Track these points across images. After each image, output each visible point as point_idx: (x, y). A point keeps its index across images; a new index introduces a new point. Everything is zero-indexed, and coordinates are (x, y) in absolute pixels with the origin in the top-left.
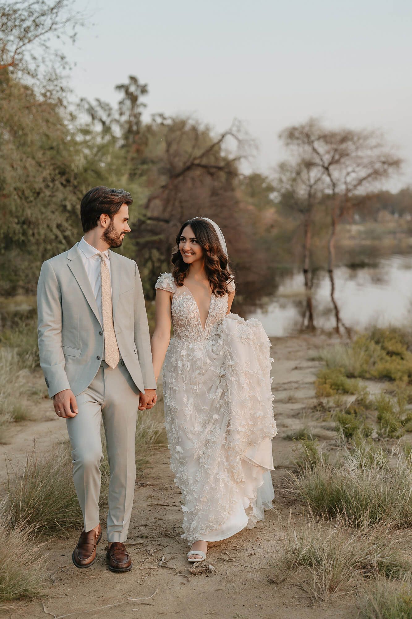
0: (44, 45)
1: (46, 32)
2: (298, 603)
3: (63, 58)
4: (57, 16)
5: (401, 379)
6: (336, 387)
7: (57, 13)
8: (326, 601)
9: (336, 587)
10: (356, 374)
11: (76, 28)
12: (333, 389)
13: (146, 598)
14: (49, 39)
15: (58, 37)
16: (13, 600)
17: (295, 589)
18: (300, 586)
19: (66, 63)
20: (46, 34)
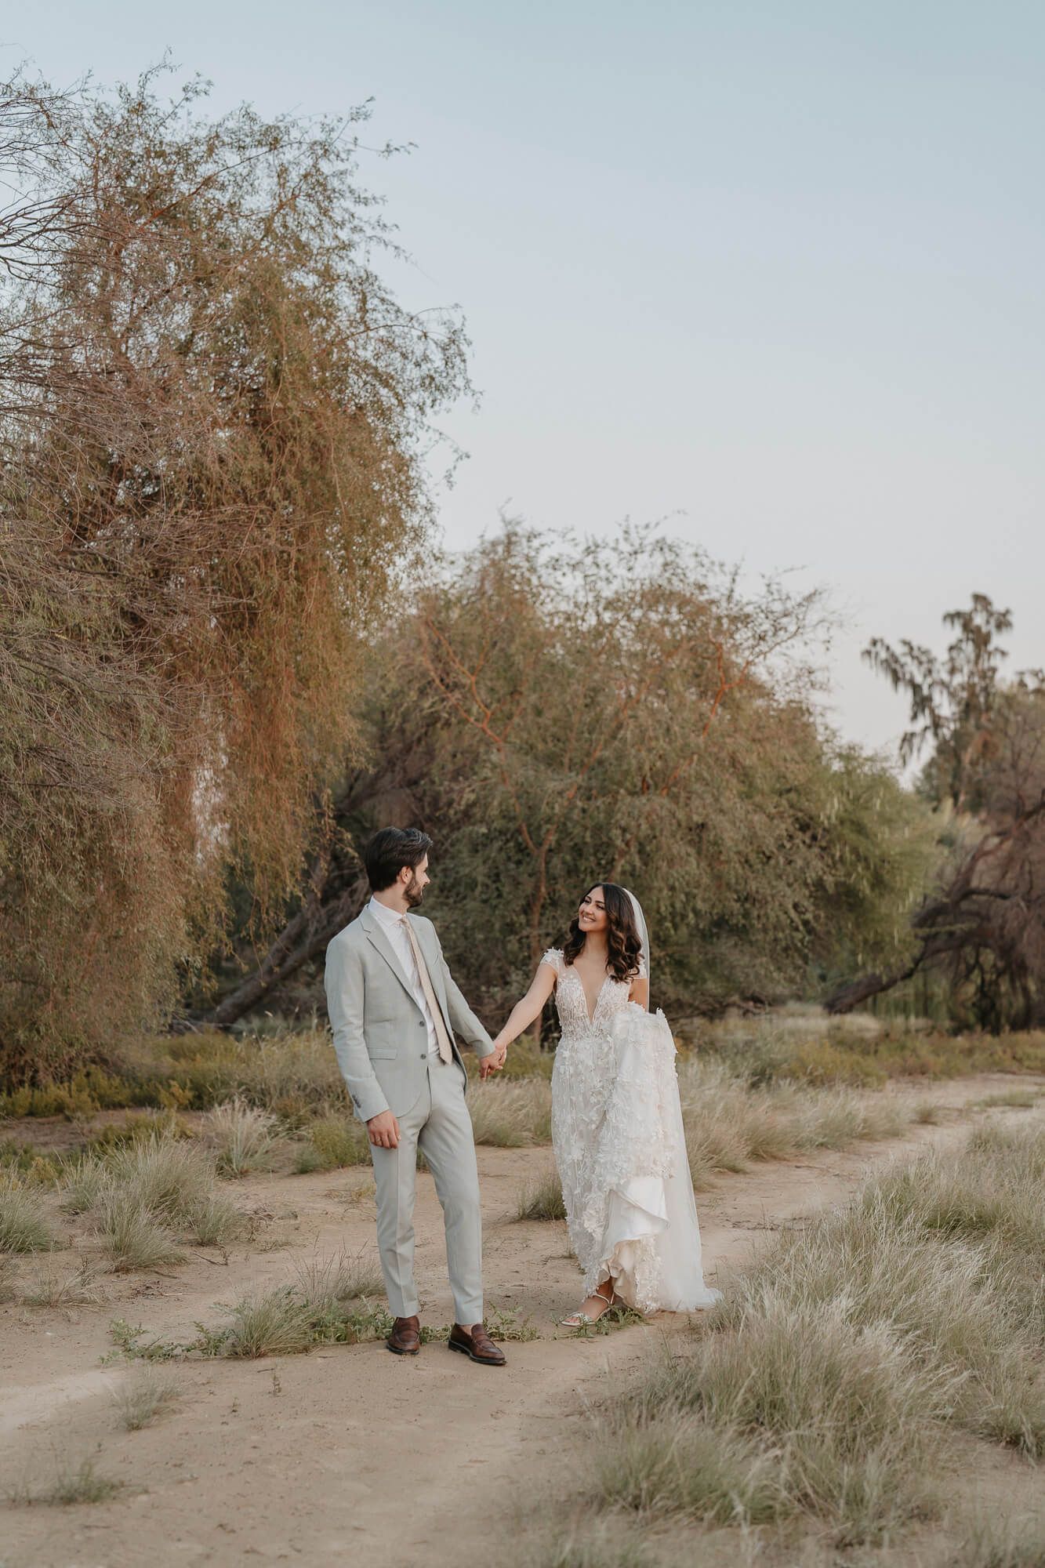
0: (785, 655)
1: (789, 638)
4: (804, 616)
7: (804, 612)
11: (830, 630)
14: (793, 646)
15: (806, 643)
20: (789, 642)
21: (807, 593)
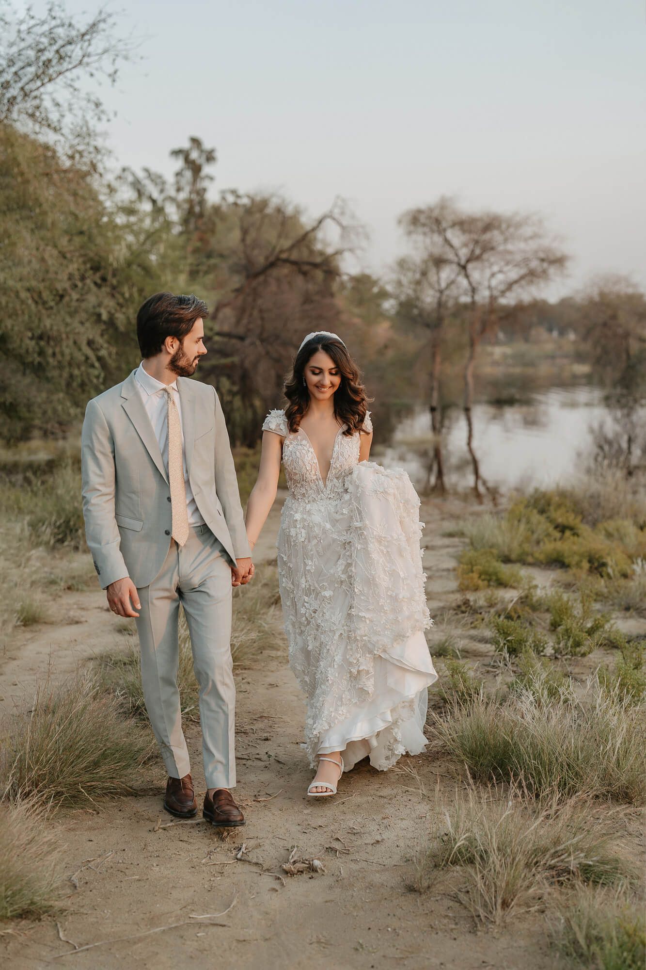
0: (71, 86)
1: (75, 67)
2: (453, 926)
3: (97, 105)
4: (89, 45)
5: (578, 565)
6: (488, 577)
7: (89, 40)
8: (497, 923)
9: (512, 900)
10: (513, 556)
11: (116, 62)
12: (483, 580)
13: (217, 915)
14: (78, 78)
15: (92, 75)
16: (12, 918)
17: (448, 903)
18: (456, 899)
19: (103, 112)
20: (74, 71)
21: (91, 22)
